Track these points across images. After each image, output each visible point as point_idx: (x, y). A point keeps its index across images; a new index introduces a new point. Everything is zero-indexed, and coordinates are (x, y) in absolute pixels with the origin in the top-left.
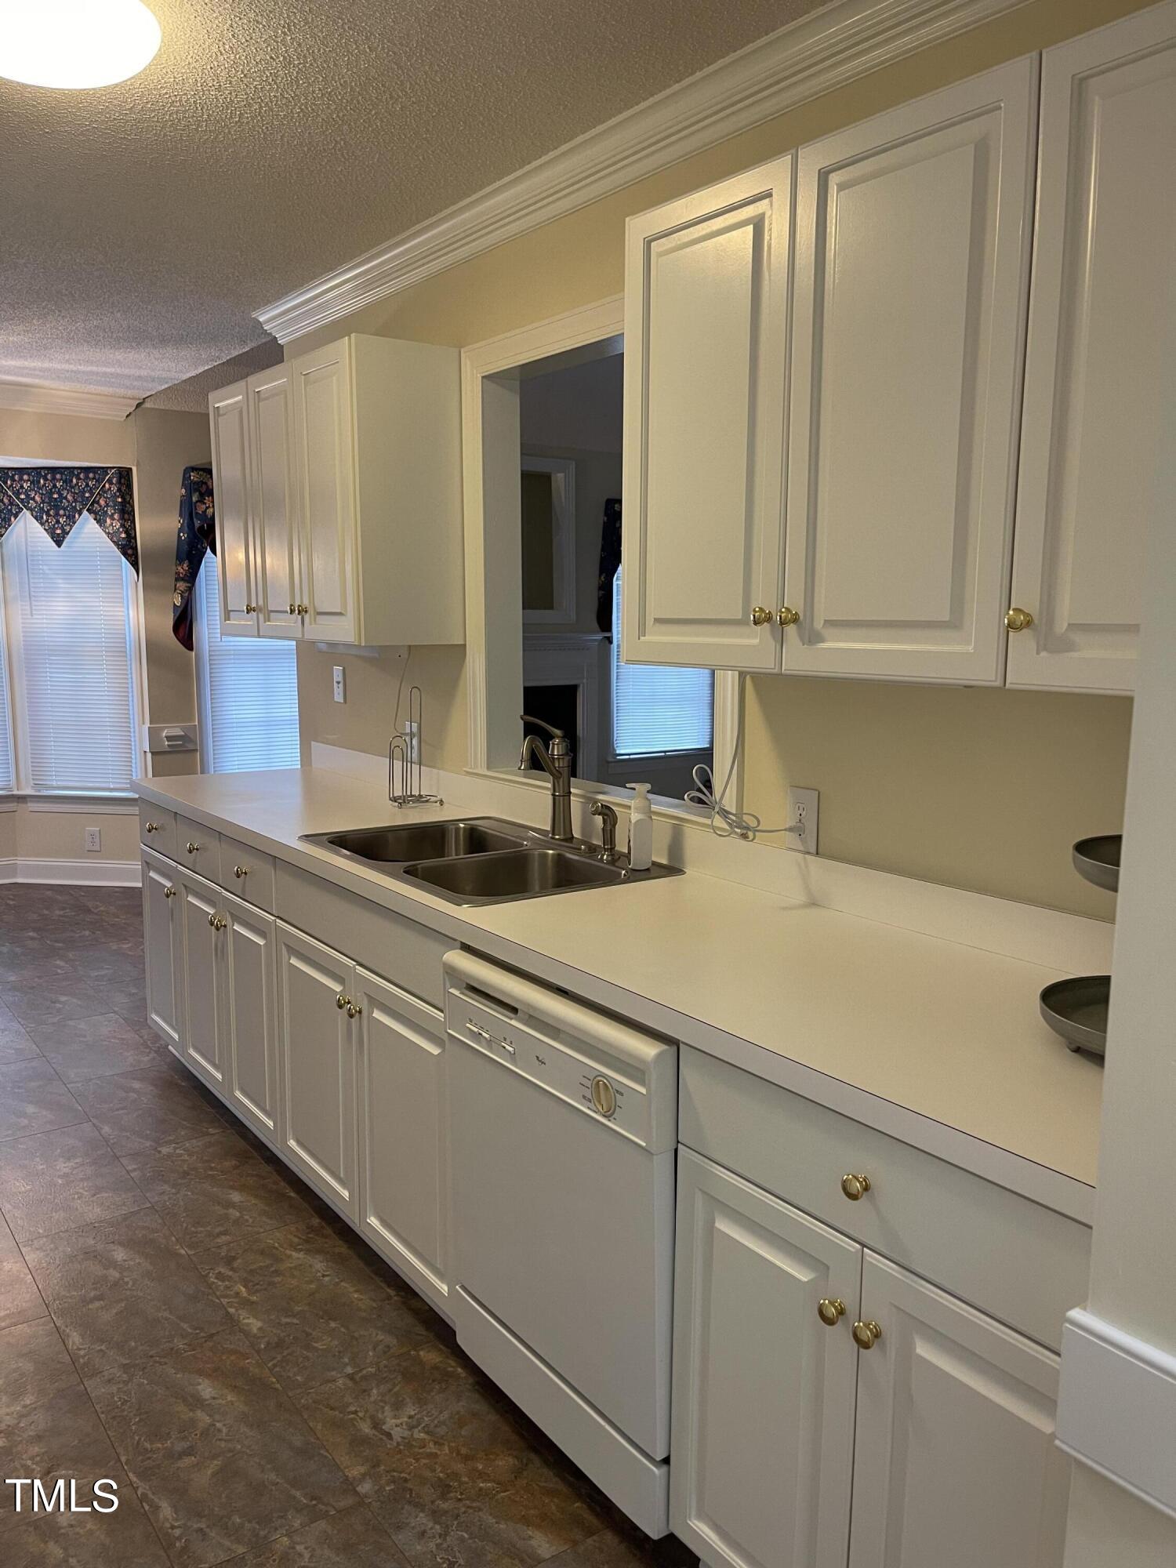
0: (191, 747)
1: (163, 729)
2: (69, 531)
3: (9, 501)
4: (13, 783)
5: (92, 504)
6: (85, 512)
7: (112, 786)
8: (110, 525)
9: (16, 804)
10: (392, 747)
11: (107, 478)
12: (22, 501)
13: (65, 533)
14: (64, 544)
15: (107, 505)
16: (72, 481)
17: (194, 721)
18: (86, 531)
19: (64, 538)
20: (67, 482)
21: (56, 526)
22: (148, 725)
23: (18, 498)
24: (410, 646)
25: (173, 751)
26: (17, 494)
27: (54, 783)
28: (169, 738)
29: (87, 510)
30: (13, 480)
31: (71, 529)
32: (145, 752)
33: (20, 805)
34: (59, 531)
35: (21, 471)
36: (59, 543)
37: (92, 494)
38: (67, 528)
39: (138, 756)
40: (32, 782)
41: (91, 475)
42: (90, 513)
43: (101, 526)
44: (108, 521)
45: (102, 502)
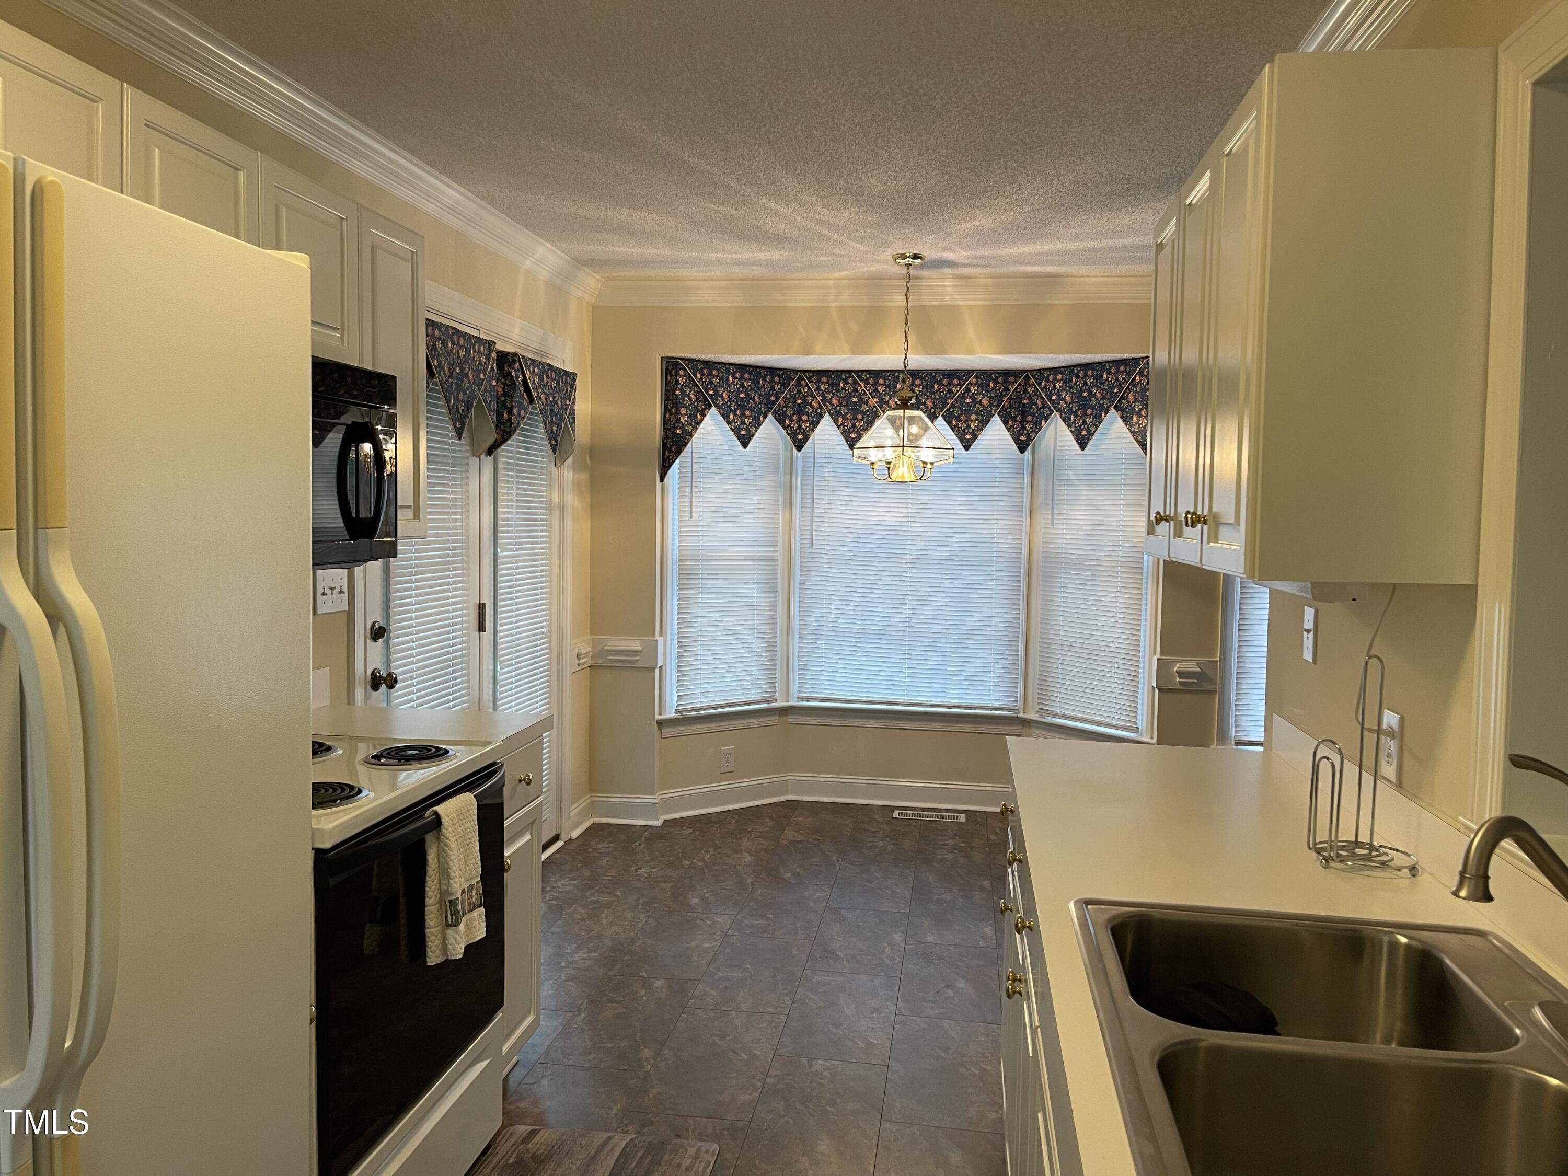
0: (1208, 687)
1: (1175, 662)
2: (1094, 432)
3: (1042, 403)
4: (1020, 703)
5: (1120, 401)
6: (1112, 410)
7: (1115, 723)
8: (1136, 423)
9: (1020, 728)
10: (1317, 759)
11: (1138, 369)
12: (1053, 402)
13: (1091, 434)
14: (1088, 447)
15: (1135, 401)
16: (1102, 376)
17: (1214, 655)
18: (1114, 431)
19: (1089, 439)
20: (1098, 378)
21: (1083, 427)
22: (1158, 656)
23: (1050, 399)
24: (1395, 585)
25: (1185, 689)
26: (1049, 396)
27: (1059, 711)
28: (1180, 674)
29: (1114, 408)
30: (1048, 381)
31: (1096, 430)
32: (1153, 687)
33: (1025, 729)
34: (1084, 433)
35: (1055, 370)
36: (1083, 446)
37: (1121, 389)
38: (1093, 429)
39: (1146, 691)
40: (1037, 706)
41: (1122, 368)
42: (1117, 411)
43: (1126, 424)
44: (1135, 418)
45: (1131, 398)
